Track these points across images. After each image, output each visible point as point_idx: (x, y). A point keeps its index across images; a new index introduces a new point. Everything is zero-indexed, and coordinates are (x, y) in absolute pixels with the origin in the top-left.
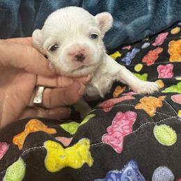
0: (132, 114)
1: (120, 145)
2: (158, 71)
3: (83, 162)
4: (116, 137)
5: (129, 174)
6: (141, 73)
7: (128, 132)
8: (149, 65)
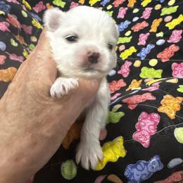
0: (156, 115)
1: (147, 142)
2: (173, 68)
3: (118, 157)
4: (143, 135)
5: (154, 163)
6: (156, 68)
7: (153, 132)
8: (163, 61)
